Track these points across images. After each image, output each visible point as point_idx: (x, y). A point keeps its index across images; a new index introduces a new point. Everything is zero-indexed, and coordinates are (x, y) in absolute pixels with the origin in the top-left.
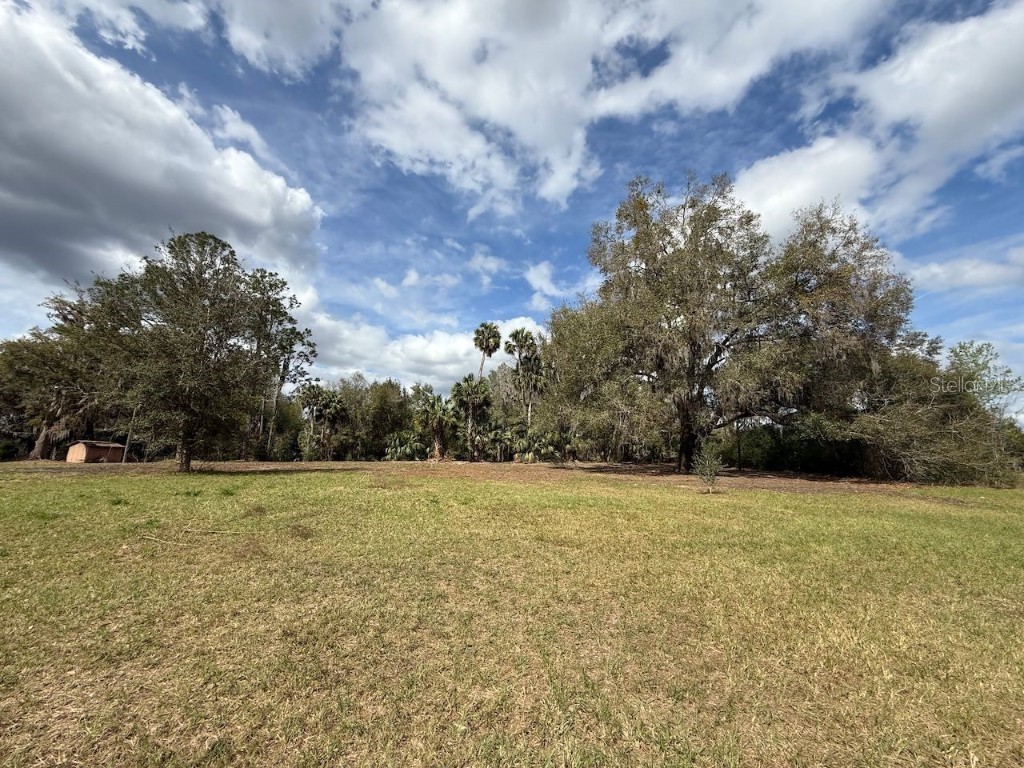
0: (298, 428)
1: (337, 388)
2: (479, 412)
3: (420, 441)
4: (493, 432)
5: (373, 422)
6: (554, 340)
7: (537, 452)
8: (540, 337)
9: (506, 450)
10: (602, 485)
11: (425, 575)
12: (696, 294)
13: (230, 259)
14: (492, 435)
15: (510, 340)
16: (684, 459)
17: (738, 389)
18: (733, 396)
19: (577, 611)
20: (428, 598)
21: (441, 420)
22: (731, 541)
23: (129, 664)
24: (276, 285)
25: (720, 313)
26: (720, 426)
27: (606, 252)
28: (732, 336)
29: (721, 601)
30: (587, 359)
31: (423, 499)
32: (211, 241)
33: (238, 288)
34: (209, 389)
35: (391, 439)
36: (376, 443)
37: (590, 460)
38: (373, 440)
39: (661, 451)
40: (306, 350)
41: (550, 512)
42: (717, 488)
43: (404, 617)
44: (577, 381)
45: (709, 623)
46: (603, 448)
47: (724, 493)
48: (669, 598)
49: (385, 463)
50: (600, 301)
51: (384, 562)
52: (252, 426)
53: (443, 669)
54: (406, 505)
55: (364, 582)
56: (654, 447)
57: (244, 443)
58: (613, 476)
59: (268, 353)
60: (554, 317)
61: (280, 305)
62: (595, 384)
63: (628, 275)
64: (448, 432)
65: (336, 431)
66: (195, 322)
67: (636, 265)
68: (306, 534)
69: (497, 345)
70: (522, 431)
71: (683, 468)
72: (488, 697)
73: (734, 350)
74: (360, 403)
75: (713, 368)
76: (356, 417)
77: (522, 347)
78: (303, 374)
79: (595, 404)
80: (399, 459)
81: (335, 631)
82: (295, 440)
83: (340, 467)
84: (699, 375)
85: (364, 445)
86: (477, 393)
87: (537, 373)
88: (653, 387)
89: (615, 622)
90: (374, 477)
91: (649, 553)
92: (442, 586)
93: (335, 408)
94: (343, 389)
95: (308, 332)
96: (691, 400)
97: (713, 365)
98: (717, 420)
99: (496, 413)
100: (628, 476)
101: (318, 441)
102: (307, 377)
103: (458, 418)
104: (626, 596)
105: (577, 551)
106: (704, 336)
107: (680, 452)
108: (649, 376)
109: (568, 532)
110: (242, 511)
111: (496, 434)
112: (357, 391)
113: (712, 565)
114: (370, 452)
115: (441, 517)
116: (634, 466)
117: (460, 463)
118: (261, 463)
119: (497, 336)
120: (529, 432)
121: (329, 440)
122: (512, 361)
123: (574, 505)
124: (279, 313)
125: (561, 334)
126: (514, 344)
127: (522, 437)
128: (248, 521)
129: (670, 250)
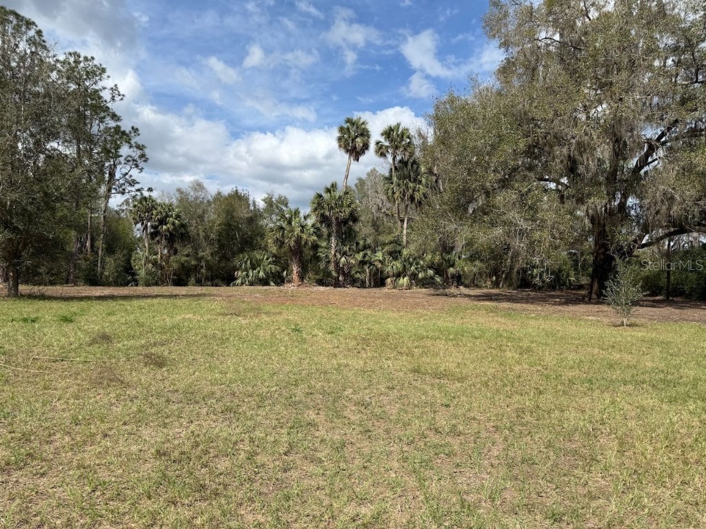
0: (130, 249)
1: (174, 201)
2: (344, 229)
3: (275, 263)
4: (361, 253)
5: (219, 241)
6: (437, 139)
7: (414, 276)
8: (420, 135)
9: (375, 274)
10: (491, 314)
11: (291, 403)
12: (624, 75)
13: (38, 42)
14: (359, 256)
15: (382, 139)
16: (596, 286)
17: (672, 198)
18: (664, 207)
19: (455, 443)
20: (296, 426)
21: (299, 239)
22: (641, 377)
23: (20, 473)
24: (94, 73)
25: (656, 99)
26: (643, 246)
27: (508, 19)
28: (669, 129)
29: (617, 437)
30: (478, 164)
31: (283, 328)
32: (11, 18)
33: (49, 76)
34: (31, 203)
35: (241, 260)
36: (223, 265)
37: (477, 286)
38: (220, 261)
39: (568, 276)
40: (135, 153)
41: (429, 343)
42: (633, 320)
43: (274, 442)
44: (465, 190)
45: (599, 457)
46: (495, 272)
47: (642, 325)
48: (559, 433)
49: (235, 288)
50: (498, 85)
51: (247, 391)
52: (79, 245)
53: (318, 489)
54: (264, 334)
55: (229, 410)
56: (560, 271)
57: (72, 265)
58: (506, 305)
59: (90, 157)
60: (437, 108)
61: (100, 98)
62: (487, 194)
63: (535, 51)
64: (308, 253)
65: (176, 253)
66: (9, 123)
67: (548, 35)
68: (160, 363)
69: (366, 146)
70: (395, 252)
71: (594, 296)
72: (363, 512)
73: (670, 149)
74: (201, 217)
75: (642, 172)
76: (198, 235)
77: (397, 148)
78: (133, 183)
79: (486, 218)
80: (251, 284)
81: (206, 452)
82: (128, 262)
83: (184, 293)
84: (622, 181)
85: (209, 268)
86: (342, 206)
87: (415, 180)
88: (562, 197)
89: (496, 453)
90: (225, 304)
91: (541, 388)
92: (311, 415)
93: (173, 224)
94: (181, 200)
95: (135, 130)
96: (610, 213)
97: (642, 167)
98: (641, 238)
99: (363, 230)
100: (525, 305)
101: (155, 263)
102: (137, 187)
103: (320, 236)
104: (511, 429)
105: (458, 385)
106: (632, 130)
107: (592, 277)
108: (558, 183)
109: (449, 364)
110: (87, 339)
111: (364, 256)
112: (197, 203)
113: (613, 403)
114: (217, 277)
115: (305, 346)
116: (533, 294)
117: (322, 288)
118: (92, 288)
119: (365, 134)
120: (405, 252)
121: (167, 262)
122: (384, 166)
123: (456, 337)
124: (100, 109)
125: (446, 132)
126: (387, 144)
127: (395, 259)
128: (95, 348)
129: (593, 14)
